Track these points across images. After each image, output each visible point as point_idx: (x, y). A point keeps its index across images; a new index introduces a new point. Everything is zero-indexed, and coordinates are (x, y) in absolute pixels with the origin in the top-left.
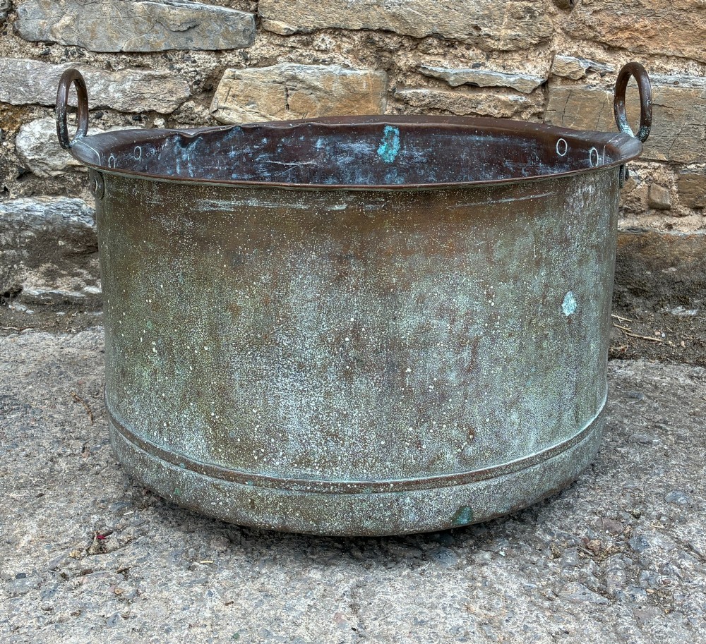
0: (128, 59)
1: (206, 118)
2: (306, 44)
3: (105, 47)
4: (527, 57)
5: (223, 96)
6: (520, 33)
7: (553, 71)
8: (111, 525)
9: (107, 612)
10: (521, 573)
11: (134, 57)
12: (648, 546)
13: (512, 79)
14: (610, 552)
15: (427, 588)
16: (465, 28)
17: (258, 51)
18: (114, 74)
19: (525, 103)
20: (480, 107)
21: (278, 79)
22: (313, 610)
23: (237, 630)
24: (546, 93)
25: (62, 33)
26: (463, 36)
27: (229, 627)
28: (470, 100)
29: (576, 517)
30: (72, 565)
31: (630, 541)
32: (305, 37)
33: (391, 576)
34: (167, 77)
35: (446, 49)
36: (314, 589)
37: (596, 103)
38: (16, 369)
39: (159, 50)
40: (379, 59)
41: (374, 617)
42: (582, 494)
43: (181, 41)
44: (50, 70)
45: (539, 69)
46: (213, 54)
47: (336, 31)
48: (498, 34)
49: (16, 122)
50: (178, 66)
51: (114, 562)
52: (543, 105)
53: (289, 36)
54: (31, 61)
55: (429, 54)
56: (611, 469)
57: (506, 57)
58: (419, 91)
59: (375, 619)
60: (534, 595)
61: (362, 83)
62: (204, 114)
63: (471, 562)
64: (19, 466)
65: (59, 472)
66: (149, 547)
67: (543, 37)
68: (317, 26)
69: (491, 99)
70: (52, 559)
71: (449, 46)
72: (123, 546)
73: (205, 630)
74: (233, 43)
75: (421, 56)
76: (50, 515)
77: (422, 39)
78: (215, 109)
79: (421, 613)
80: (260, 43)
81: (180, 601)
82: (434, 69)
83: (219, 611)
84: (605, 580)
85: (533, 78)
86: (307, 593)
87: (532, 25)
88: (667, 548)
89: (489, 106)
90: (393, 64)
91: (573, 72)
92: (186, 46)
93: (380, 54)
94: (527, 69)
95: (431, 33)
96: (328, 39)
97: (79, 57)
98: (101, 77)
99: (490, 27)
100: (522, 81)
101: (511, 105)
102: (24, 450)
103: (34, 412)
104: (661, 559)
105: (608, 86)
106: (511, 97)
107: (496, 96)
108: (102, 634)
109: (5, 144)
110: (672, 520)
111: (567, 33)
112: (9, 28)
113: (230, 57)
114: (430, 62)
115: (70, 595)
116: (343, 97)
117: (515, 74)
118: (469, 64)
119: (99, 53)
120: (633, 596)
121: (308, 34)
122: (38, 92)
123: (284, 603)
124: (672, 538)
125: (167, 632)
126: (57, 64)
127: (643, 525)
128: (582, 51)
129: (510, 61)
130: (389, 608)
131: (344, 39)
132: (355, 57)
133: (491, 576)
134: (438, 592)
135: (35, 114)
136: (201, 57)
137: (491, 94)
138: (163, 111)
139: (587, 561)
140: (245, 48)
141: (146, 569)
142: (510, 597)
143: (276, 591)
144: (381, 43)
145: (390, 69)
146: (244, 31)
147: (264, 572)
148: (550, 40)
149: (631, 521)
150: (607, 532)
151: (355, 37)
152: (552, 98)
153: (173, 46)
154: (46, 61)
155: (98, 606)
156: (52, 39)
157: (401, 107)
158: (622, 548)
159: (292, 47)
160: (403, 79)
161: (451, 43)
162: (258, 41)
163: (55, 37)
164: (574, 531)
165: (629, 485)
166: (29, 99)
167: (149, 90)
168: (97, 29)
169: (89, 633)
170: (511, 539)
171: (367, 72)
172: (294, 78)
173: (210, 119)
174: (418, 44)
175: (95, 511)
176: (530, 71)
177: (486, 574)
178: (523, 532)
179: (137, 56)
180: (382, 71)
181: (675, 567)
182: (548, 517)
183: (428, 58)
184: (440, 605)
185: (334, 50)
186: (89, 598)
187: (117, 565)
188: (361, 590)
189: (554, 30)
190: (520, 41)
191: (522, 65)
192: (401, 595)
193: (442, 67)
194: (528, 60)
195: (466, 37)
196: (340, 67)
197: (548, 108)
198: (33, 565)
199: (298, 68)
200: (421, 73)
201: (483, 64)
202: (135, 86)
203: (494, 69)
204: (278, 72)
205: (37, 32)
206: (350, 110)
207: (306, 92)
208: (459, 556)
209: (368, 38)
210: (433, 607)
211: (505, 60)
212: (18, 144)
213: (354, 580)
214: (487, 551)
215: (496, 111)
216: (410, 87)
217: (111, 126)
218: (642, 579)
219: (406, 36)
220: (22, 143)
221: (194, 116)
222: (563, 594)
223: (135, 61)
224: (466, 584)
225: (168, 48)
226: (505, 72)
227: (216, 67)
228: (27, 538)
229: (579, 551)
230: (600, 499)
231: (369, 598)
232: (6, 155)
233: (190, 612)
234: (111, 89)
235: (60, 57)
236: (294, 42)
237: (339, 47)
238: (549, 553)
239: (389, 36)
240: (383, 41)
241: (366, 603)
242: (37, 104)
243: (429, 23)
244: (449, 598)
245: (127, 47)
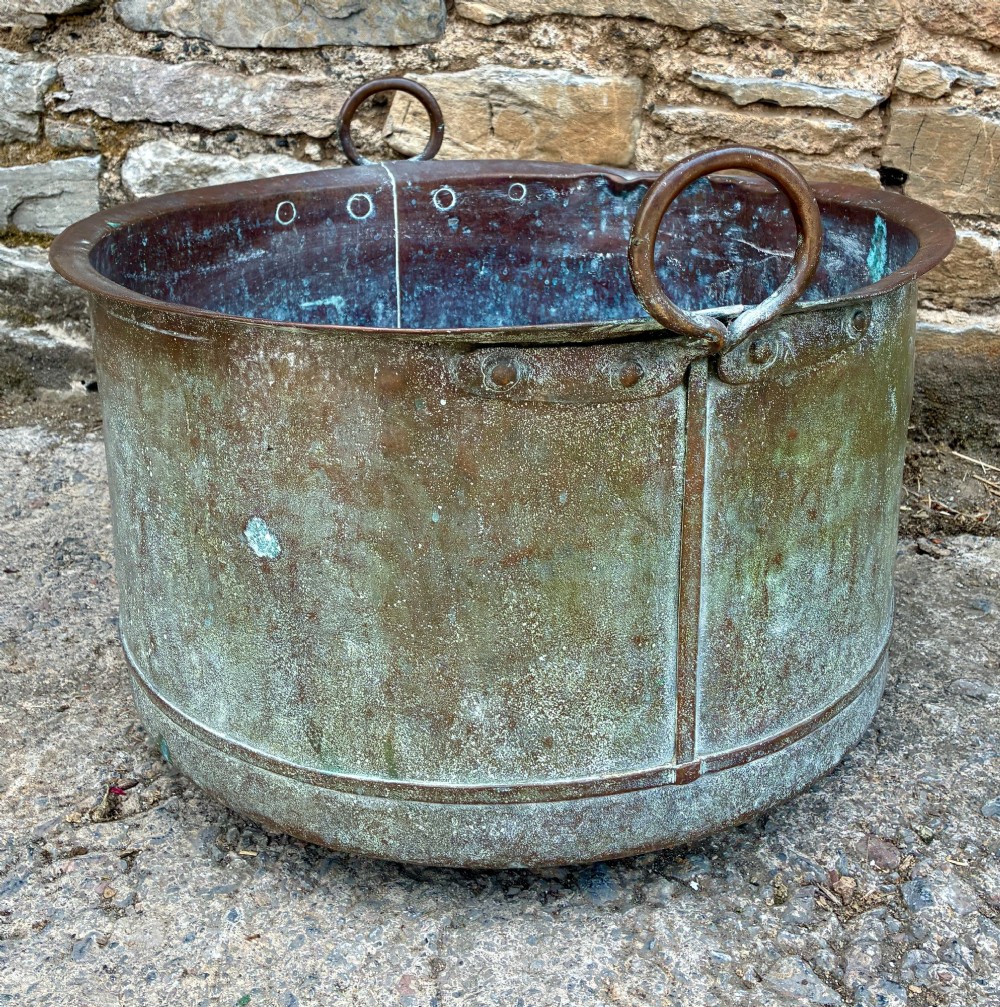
0: (270, 57)
1: (377, 145)
2: (521, 38)
3: (237, 41)
4: (858, 61)
5: (400, 112)
6: (848, 25)
7: (898, 84)
8: (139, 771)
9: (80, 930)
10: (713, 928)
11: (278, 55)
12: (931, 902)
13: (831, 97)
14: (869, 902)
15: (556, 944)
16: (761, 16)
17: (450, 49)
18: (251, 79)
19: (851, 132)
20: (781, 137)
21: (479, 90)
22: (372, 965)
23: (250, 989)
24: (886, 118)
25: (178, 21)
26: (757, 28)
27: (240, 982)
28: (766, 126)
29: (828, 829)
30: (64, 838)
31: (905, 888)
32: (518, 28)
33: (508, 914)
34: (321, 86)
35: (732, 47)
36: (386, 925)
37: (966, 135)
38: (100, 495)
39: (310, 46)
40: (630, 60)
41: (459, 989)
42: (847, 786)
43: (341, 33)
44: (164, 73)
45: (876, 80)
46: (387, 52)
47: (564, 18)
48: (812, 25)
49: (121, 144)
50: (337, 69)
51: (122, 838)
52: (881, 136)
53: (494, 26)
54: (138, 59)
55: (705, 54)
56: (907, 742)
57: (825, 61)
58: (687, 111)
59: (459, 994)
60: (722, 976)
61: (601, 98)
62: (375, 139)
63: (639, 899)
64: (50, 656)
65: (101, 671)
66: (177, 818)
67: (884, 31)
68: (536, 10)
69: (798, 125)
70: (40, 824)
71: (736, 42)
72: (144, 810)
73: (203, 983)
74: (414, 36)
75: (693, 57)
76: (63, 746)
77: (695, 31)
78: (389, 132)
79: (533, 991)
80: (453, 36)
81: (185, 925)
82: (711, 77)
83: (236, 949)
84: (844, 960)
85: (865, 95)
86: (371, 931)
87: (867, 11)
88: (961, 909)
89: (795, 137)
90: (651, 68)
91: (929, 87)
92: (348, 40)
93: (633, 52)
94: (858, 80)
95: (708, 23)
96: (553, 30)
97: (203, 54)
98: (234, 83)
99: (800, 15)
100: (847, 99)
101: (830, 135)
102: (66, 630)
103: (99, 568)
104: (947, 929)
105: (987, 109)
106: (830, 124)
107: (807, 121)
108: (59, 972)
109: (106, 175)
110: (983, 851)
111: (923, 25)
112: (109, 13)
113: (409, 56)
114: (707, 66)
115: (41, 892)
116: (572, 117)
117: (838, 88)
118: (767, 71)
119: (229, 49)
120: (882, 998)
121: (522, 22)
122: (149, 104)
123: (331, 947)
124: (976, 889)
125: (149, 979)
126: (173, 63)
127: (933, 857)
128: (947, 53)
129: (831, 68)
130: (485, 976)
131: (577, 30)
132: (593, 58)
133: (662, 931)
134: (570, 954)
135: (145, 135)
136: (369, 56)
137: (799, 118)
138: (316, 134)
139: (825, 915)
140: (432, 43)
141: (160, 856)
142: (682, 975)
143: (328, 921)
144: (633, 37)
145: (647, 76)
146: (429, 18)
147: (323, 881)
148: (897, 36)
149: (914, 848)
150: (873, 863)
151: (593, 28)
152: (894, 125)
153: (329, 40)
154: (159, 60)
155: (71, 919)
156: (165, 28)
157: (661, 133)
158: (890, 897)
159: (499, 42)
160: (665, 91)
161: (741, 39)
162: (450, 32)
163: (169, 26)
164: (819, 854)
165: (929, 778)
166: (136, 114)
167: (298, 103)
168: (225, 15)
169: (41, 966)
170: (715, 857)
171: (610, 80)
172: (500, 89)
173: (382, 147)
174: (688, 39)
175: (125, 744)
176: (862, 83)
177: (657, 925)
178: (738, 846)
179: (281, 54)
180: (635, 78)
181: (965, 950)
182: (785, 824)
183: (703, 60)
184: (567, 980)
185: (561, 47)
186: (63, 900)
187: (124, 844)
188: (455, 935)
189: (903, 20)
190: (847, 37)
191: (850, 74)
192: (511, 953)
193: (725, 74)
194: (860, 66)
195: (763, 29)
196: (568, 74)
197: (888, 141)
198: (11, 831)
199: (507, 73)
200: (691, 84)
201: (789, 72)
202: (278, 97)
203: (806, 79)
204: (478, 79)
205: (144, 18)
206: (584, 137)
207: (518, 109)
208: (623, 885)
209: (613, 28)
210: (555, 982)
211: (824, 65)
212: (125, 176)
213: (450, 914)
214: (669, 879)
215: (806, 145)
216: (675, 103)
217: (247, 154)
218: (907, 964)
219: (670, 26)
220: (129, 175)
221: (359, 141)
222: (772, 977)
223: (278, 61)
224: (619, 943)
225: (322, 43)
226: (822, 84)
227: (391, 70)
228: (20, 782)
229: (818, 894)
230: (875, 799)
231: (463, 951)
232: (109, 191)
233: (193, 947)
234: (246, 101)
235: (176, 55)
236: (502, 34)
237: (569, 42)
238: (767, 893)
239: (645, 26)
240: (636, 33)
241: (455, 960)
242: (147, 121)
243: (706, 8)
244: (584, 968)
245: (267, 41)
